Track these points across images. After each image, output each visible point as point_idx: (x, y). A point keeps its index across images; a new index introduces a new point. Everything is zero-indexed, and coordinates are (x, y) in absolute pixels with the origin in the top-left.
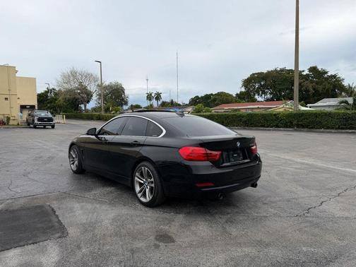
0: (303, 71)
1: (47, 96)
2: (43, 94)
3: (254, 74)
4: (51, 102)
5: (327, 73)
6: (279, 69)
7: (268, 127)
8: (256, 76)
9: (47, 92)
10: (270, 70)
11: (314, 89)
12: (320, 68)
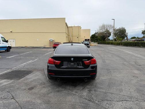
1: (95, 35)
2: (94, 35)
4: (96, 37)
9: (95, 34)
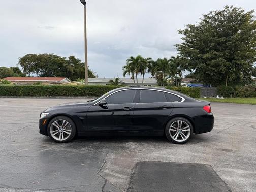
0: (66, 58)
3: (28, 55)
5: (80, 61)
6: (48, 54)
7: (68, 96)
8: (30, 56)
10: (41, 54)
11: (74, 71)
12: (76, 58)
